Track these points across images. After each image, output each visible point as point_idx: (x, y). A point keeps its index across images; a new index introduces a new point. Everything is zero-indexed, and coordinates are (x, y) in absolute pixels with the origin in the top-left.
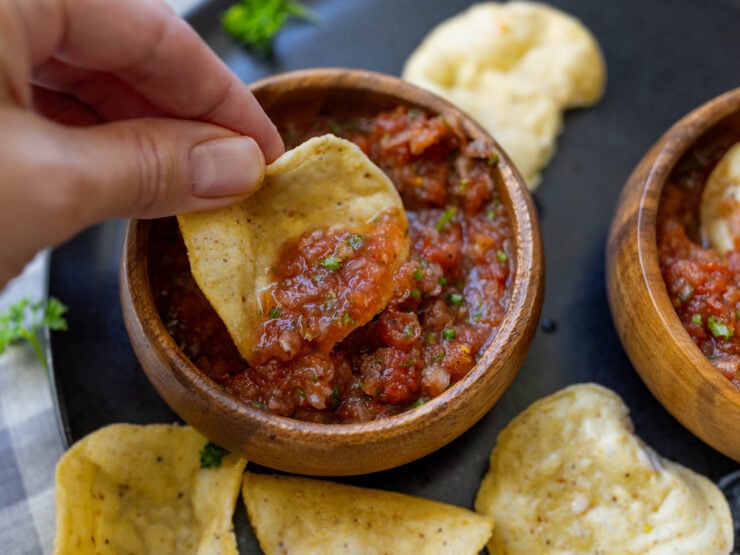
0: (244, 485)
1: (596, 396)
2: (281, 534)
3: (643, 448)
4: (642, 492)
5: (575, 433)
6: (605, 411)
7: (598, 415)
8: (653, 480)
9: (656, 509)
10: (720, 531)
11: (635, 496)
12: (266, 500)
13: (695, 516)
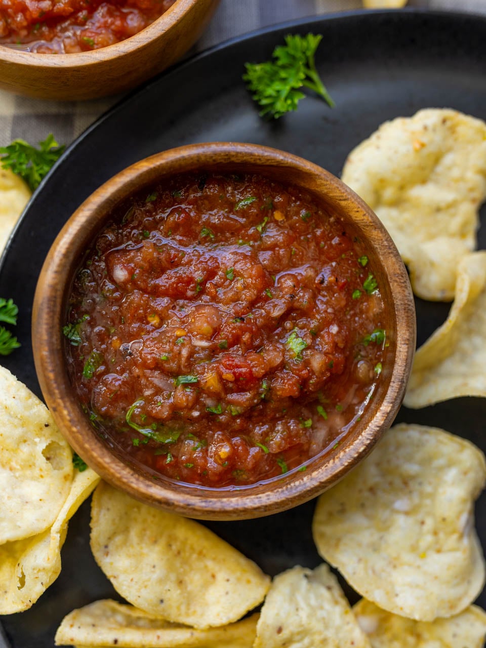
0: (97, 490)
1: (476, 462)
2: (110, 539)
3: (470, 513)
4: (441, 535)
5: (441, 469)
6: (472, 475)
7: (465, 473)
8: (455, 537)
9: (439, 551)
10: (460, 599)
11: (435, 533)
12: (108, 509)
13: (456, 577)
